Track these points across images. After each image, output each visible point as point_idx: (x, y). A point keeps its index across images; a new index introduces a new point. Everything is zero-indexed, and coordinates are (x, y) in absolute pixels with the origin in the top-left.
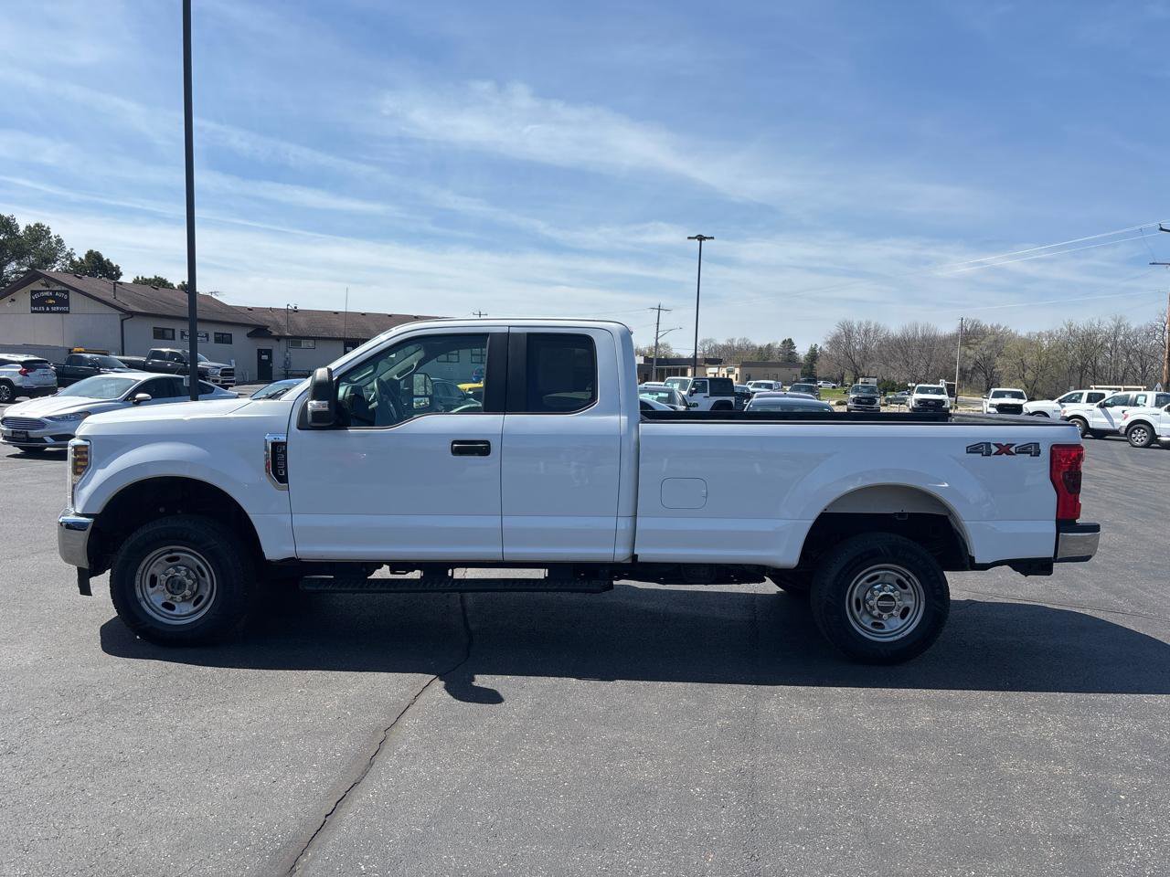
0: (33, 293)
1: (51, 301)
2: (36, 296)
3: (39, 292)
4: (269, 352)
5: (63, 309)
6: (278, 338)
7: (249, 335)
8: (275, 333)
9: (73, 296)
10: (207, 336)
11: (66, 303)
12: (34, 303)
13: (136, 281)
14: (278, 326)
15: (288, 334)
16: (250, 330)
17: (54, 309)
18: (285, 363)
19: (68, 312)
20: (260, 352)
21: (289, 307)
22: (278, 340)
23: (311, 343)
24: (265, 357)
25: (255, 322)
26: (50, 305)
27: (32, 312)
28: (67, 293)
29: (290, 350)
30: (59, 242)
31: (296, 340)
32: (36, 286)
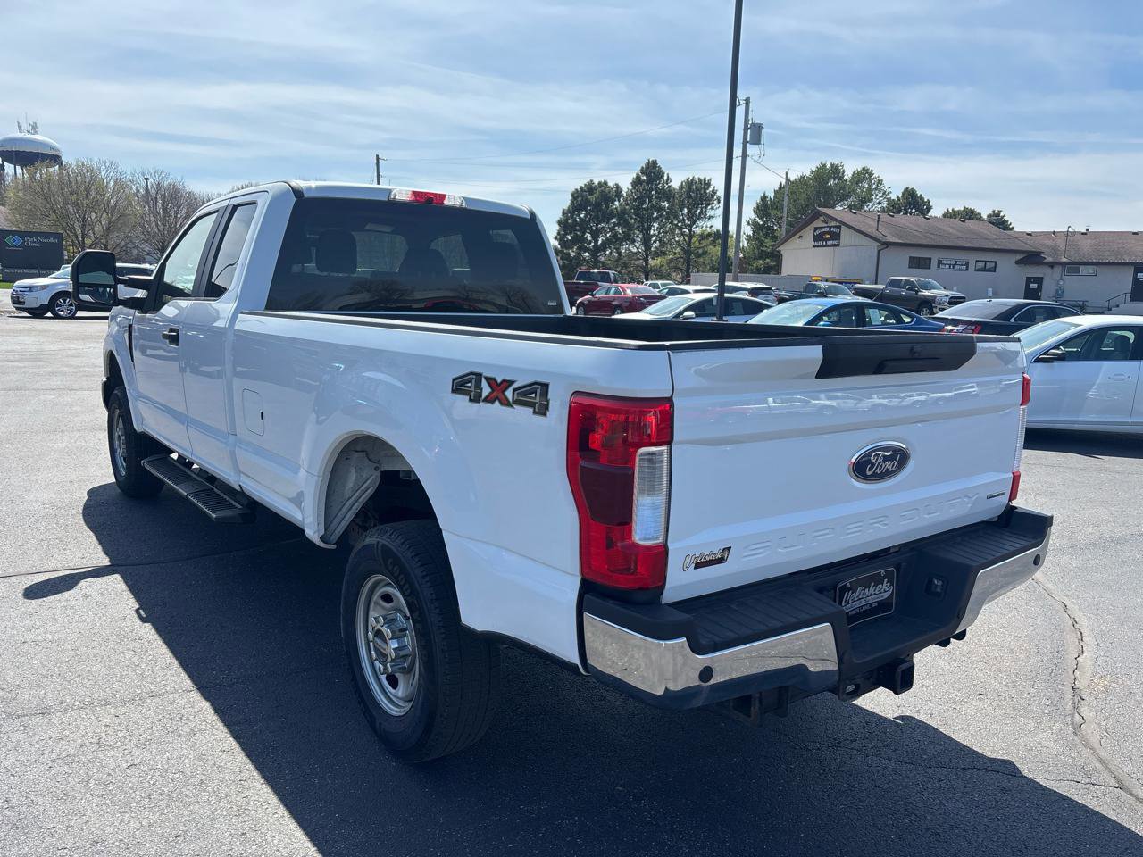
0: (816, 229)
1: (828, 236)
2: (818, 232)
3: (819, 228)
4: (1039, 281)
5: (835, 242)
6: (1052, 265)
7: (1017, 262)
8: (1049, 259)
9: (845, 232)
10: (967, 264)
11: (836, 237)
12: (816, 238)
13: (947, 215)
14: (1055, 250)
15: (1065, 260)
16: (1019, 257)
17: (829, 243)
18: (1057, 291)
19: (838, 245)
20: (1029, 280)
21: (1070, 230)
22: (1052, 267)
23: (1091, 269)
24: (1034, 286)
25: (1027, 248)
26: (827, 240)
27: (814, 246)
28: (839, 228)
29: (1064, 278)
30: (880, 182)
31: (1073, 267)
32: (819, 223)
